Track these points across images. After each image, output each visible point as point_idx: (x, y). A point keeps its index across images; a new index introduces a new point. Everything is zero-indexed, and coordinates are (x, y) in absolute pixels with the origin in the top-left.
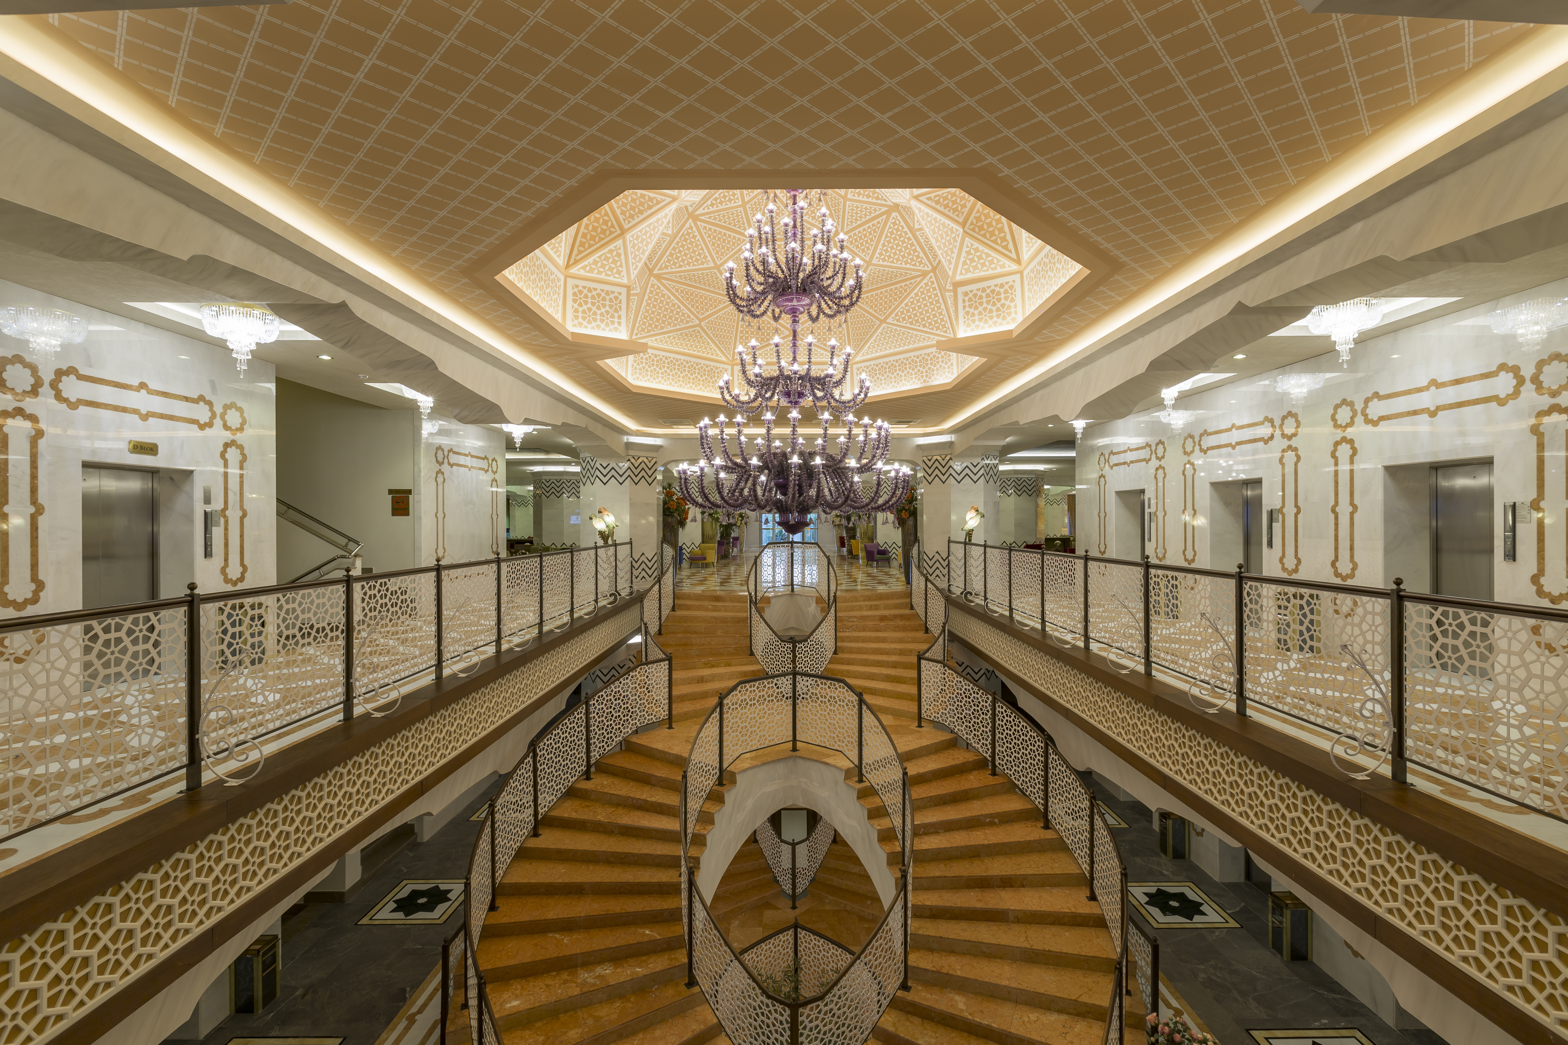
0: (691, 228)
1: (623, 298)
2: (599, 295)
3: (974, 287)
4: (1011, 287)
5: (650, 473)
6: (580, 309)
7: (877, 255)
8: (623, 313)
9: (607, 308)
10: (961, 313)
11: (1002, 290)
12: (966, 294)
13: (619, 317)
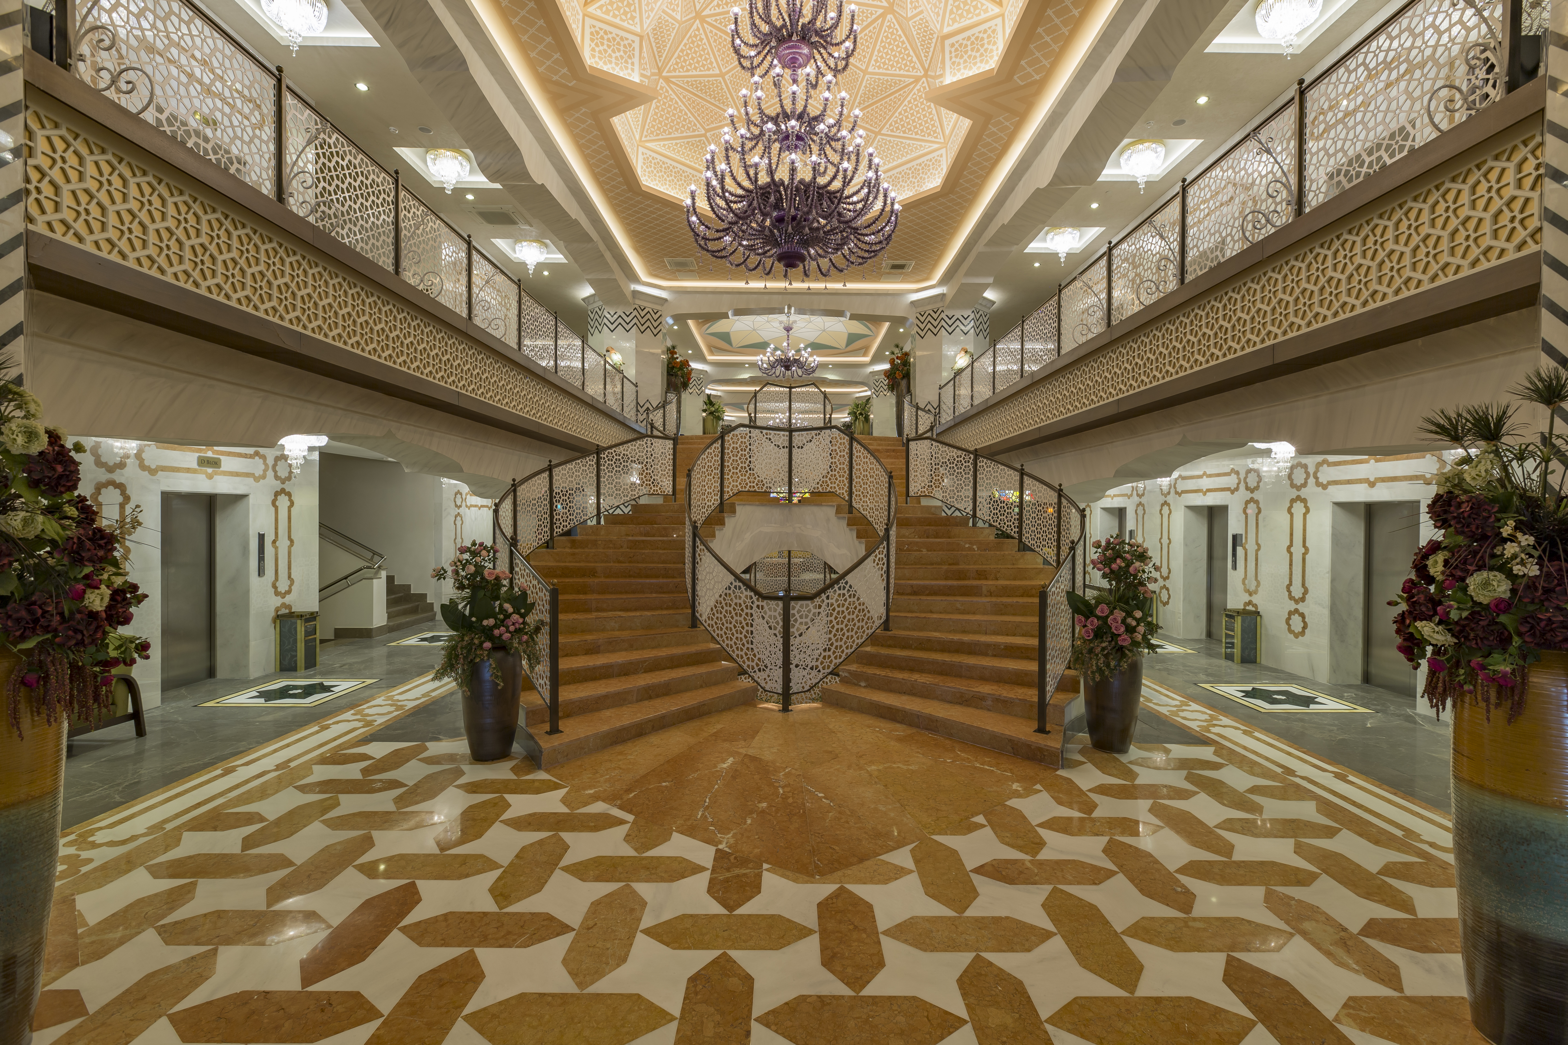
0: (698, 29)
1: (636, 45)
2: (614, 39)
3: (959, 37)
4: (994, 31)
5: (655, 324)
6: (597, 49)
7: (873, 62)
8: (636, 60)
9: (622, 53)
10: (948, 63)
11: (985, 36)
12: (953, 45)
13: (633, 64)
